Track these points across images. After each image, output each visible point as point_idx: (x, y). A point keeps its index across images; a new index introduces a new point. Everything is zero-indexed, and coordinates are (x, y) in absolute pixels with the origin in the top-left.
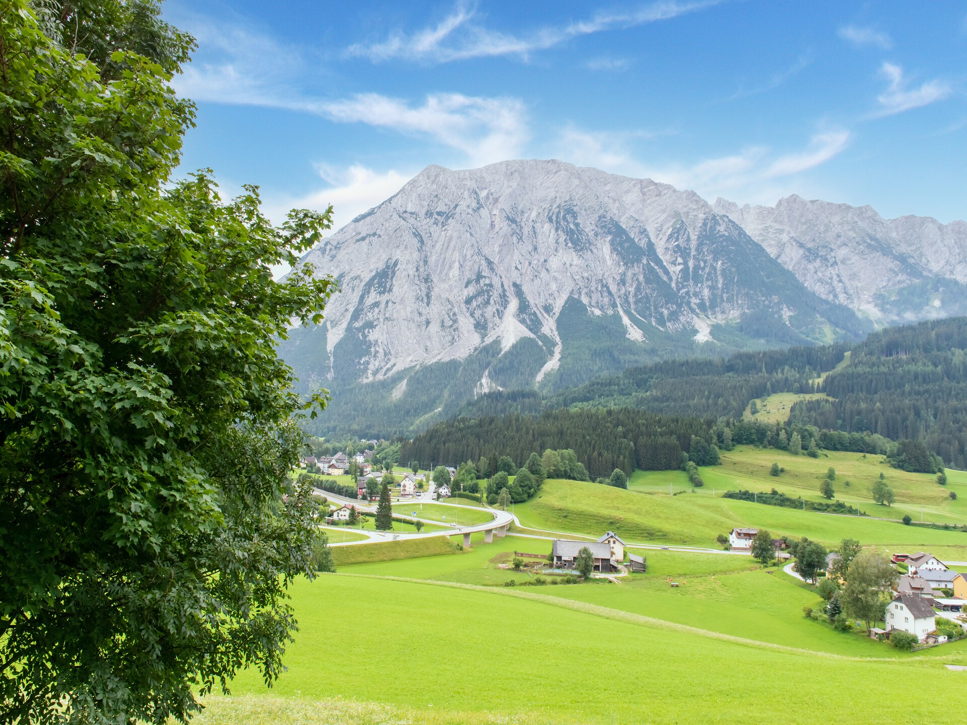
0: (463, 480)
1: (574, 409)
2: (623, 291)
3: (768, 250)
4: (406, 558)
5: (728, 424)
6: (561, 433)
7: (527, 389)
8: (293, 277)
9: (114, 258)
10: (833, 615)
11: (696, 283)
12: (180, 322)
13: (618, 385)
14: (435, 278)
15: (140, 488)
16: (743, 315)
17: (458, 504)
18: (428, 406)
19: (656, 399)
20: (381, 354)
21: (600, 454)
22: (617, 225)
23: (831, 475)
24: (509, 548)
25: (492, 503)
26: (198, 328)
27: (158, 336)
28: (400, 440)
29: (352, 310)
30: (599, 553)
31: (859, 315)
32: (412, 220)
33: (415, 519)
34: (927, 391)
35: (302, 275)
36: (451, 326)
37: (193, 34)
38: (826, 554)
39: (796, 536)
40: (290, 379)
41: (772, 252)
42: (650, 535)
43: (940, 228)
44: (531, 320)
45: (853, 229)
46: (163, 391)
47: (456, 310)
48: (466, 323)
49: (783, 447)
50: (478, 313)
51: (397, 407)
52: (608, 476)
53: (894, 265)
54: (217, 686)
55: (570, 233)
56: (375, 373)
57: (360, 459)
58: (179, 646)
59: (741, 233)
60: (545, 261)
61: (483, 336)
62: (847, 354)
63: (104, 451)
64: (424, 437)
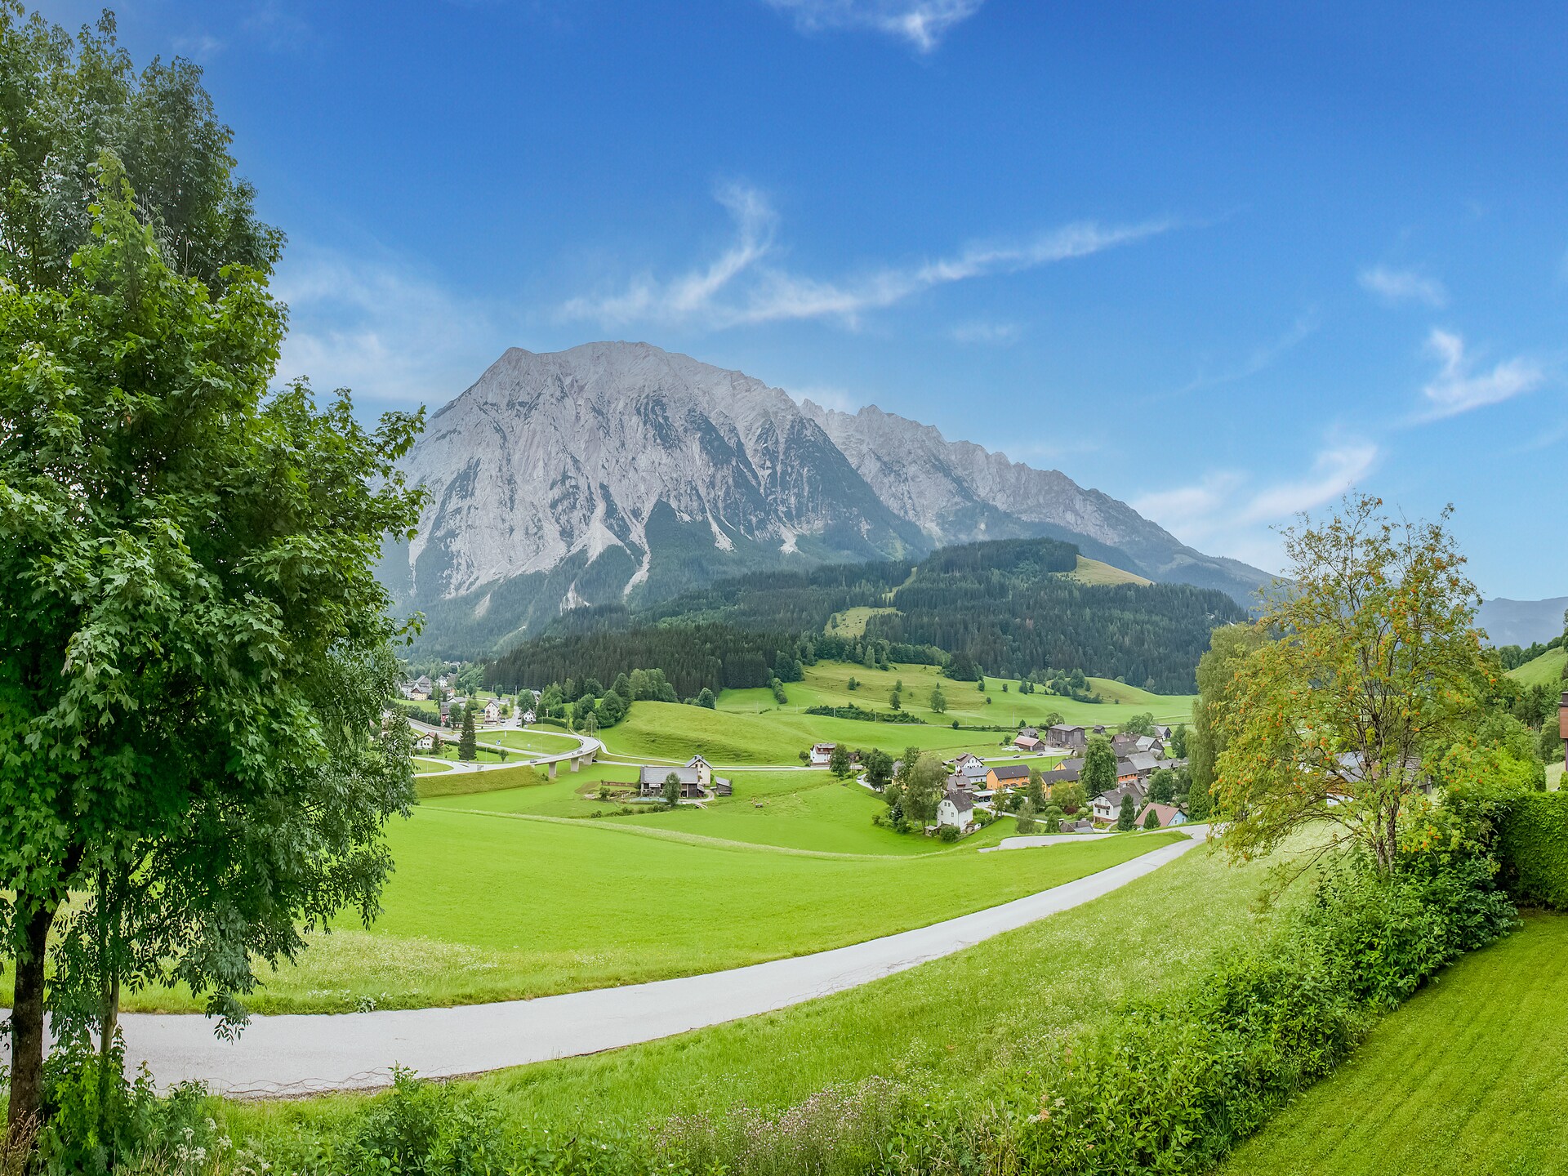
0: (548, 705)
1: (663, 624)
2: (712, 495)
3: (850, 460)
4: (490, 790)
5: (811, 640)
6: (650, 651)
7: (615, 603)
8: (385, 488)
9: (228, 486)
10: (896, 819)
11: (783, 490)
12: (288, 547)
13: (707, 598)
14: (518, 479)
15: (255, 720)
16: (827, 525)
17: (543, 731)
18: (512, 624)
19: (743, 613)
20: (463, 567)
21: (688, 674)
22: (706, 421)
23: (898, 688)
24: (595, 777)
25: (578, 728)
26: (305, 553)
27: (268, 563)
28: (484, 661)
29: (433, 517)
30: (686, 778)
31: (924, 532)
32: (493, 413)
33: (499, 748)
34: (973, 607)
35: (393, 485)
36: (535, 533)
37: (283, 229)
38: (892, 763)
39: (867, 748)
40: (386, 602)
41: (853, 462)
42: (737, 756)
43: (987, 456)
44: (619, 526)
45: (921, 448)
46: (275, 621)
47: (541, 515)
48: (551, 530)
49: (859, 661)
50: (563, 519)
51: (481, 625)
52: (697, 696)
53: (952, 486)
54: (319, 926)
55: (659, 427)
56: (457, 589)
57: (443, 683)
58: (285, 881)
59: (826, 439)
60: (633, 459)
61: (570, 545)
62: (914, 569)
63: (224, 684)
64: (508, 659)
